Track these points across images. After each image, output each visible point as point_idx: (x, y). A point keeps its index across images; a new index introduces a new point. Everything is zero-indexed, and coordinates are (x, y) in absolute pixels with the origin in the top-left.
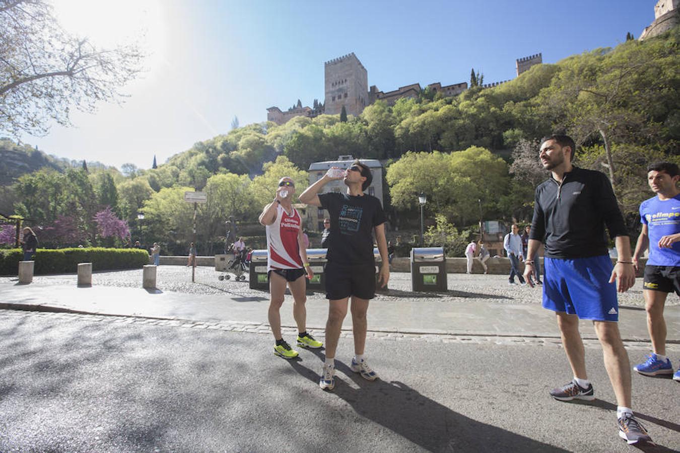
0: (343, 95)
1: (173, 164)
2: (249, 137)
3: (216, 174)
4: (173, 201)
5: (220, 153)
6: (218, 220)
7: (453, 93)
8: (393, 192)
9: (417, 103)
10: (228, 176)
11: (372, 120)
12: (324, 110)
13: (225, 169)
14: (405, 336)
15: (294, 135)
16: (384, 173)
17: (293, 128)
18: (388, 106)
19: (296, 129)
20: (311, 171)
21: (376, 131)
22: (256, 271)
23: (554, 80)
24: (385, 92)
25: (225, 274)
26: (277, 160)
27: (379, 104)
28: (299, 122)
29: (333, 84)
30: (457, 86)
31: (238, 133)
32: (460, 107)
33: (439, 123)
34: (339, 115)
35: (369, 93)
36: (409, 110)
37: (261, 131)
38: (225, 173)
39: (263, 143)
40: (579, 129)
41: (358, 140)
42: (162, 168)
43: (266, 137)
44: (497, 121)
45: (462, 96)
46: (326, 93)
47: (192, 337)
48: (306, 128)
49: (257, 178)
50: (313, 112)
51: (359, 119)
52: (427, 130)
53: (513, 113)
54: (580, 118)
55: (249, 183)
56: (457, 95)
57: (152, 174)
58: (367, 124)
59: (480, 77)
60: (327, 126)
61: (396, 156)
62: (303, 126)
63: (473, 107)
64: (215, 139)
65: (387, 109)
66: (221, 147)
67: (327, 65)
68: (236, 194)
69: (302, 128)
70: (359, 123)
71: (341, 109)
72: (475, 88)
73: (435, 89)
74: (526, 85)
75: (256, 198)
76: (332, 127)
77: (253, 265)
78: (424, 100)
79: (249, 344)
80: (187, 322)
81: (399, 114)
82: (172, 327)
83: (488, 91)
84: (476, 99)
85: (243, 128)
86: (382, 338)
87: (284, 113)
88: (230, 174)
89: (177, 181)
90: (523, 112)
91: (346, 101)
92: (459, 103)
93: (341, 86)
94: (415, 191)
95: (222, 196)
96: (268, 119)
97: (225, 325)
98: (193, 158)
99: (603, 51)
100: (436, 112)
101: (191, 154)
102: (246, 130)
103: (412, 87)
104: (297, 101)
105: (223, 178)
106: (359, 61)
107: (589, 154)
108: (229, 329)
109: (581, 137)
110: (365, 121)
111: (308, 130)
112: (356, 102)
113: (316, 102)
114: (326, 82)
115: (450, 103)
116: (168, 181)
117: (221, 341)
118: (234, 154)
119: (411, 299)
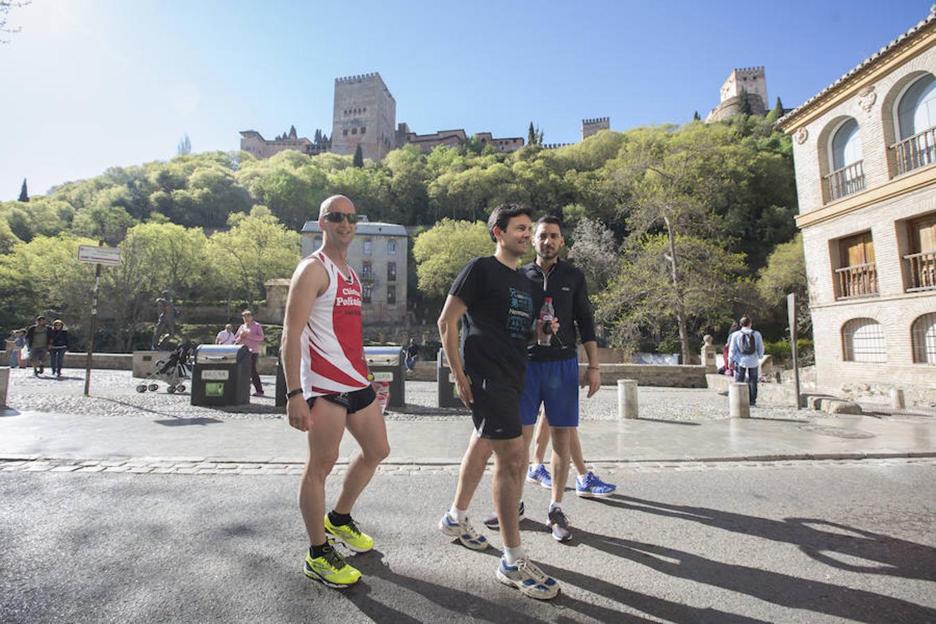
0: (359, 129)
1: (62, 198)
2: (207, 171)
3: (145, 223)
4: (58, 260)
5: (154, 189)
6: (145, 295)
7: (506, 148)
8: (422, 271)
9: (460, 155)
10: (167, 228)
11: (398, 170)
12: (330, 147)
13: (162, 216)
14: (423, 468)
15: (282, 178)
16: (411, 245)
17: (281, 167)
18: (421, 153)
19: (286, 168)
20: (305, 232)
21: (403, 187)
22: (203, 377)
23: (621, 151)
24: (418, 134)
25: (149, 382)
26: (253, 211)
27: (409, 149)
28: (292, 158)
29: (346, 112)
30: (512, 141)
31: (189, 163)
32: (514, 168)
33: (487, 186)
34: (352, 157)
35: (396, 132)
36: (449, 163)
37: (228, 164)
38: (162, 222)
39: (231, 182)
40: (643, 212)
41: (377, 195)
42: (40, 202)
43: (236, 174)
44: (557, 191)
45: (516, 154)
46: (335, 123)
47: (71, 488)
48: (301, 169)
49: (217, 235)
50: (313, 147)
51: (380, 166)
52: (471, 192)
53: (576, 184)
54: (645, 200)
55: (203, 242)
56: (511, 152)
57: (18, 210)
58: (391, 175)
59: (539, 133)
60: (333, 170)
61: (429, 223)
62: (297, 165)
63: (529, 170)
64: (146, 165)
65: (419, 158)
66: (158, 180)
67: (339, 83)
68: (180, 257)
69: (296, 168)
70: (380, 172)
71: (355, 149)
72: (532, 146)
73: (484, 140)
74: (591, 153)
75: (214, 265)
76: (340, 172)
77: (198, 369)
78: (470, 153)
79: (177, 493)
80: (64, 462)
81: (436, 166)
82: (32, 472)
83: (547, 153)
84: (534, 161)
85: (197, 156)
86: (390, 473)
87: (268, 143)
88: (171, 225)
89: (70, 226)
90: (586, 185)
91: (364, 138)
92: (513, 163)
93: (357, 116)
94: (451, 271)
95: (154, 259)
96: (242, 148)
97: (138, 464)
98: (103, 192)
99: (670, 127)
100: (484, 170)
101: (100, 186)
102: (202, 159)
103: (454, 133)
104: (290, 127)
105: (157, 229)
106: (385, 86)
107: (653, 243)
108: (146, 470)
109: (645, 222)
110: (389, 170)
111: (304, 172)
112: (378, 142)
113: (318, 134)
114: (336, 106)
115: (502, 161)
116: (51, 226)
117: (127, 492)
118: (178, 194)
119: (436, 418)
